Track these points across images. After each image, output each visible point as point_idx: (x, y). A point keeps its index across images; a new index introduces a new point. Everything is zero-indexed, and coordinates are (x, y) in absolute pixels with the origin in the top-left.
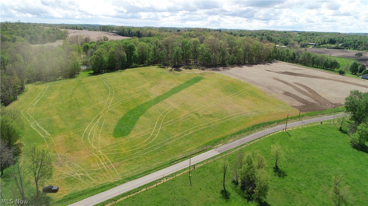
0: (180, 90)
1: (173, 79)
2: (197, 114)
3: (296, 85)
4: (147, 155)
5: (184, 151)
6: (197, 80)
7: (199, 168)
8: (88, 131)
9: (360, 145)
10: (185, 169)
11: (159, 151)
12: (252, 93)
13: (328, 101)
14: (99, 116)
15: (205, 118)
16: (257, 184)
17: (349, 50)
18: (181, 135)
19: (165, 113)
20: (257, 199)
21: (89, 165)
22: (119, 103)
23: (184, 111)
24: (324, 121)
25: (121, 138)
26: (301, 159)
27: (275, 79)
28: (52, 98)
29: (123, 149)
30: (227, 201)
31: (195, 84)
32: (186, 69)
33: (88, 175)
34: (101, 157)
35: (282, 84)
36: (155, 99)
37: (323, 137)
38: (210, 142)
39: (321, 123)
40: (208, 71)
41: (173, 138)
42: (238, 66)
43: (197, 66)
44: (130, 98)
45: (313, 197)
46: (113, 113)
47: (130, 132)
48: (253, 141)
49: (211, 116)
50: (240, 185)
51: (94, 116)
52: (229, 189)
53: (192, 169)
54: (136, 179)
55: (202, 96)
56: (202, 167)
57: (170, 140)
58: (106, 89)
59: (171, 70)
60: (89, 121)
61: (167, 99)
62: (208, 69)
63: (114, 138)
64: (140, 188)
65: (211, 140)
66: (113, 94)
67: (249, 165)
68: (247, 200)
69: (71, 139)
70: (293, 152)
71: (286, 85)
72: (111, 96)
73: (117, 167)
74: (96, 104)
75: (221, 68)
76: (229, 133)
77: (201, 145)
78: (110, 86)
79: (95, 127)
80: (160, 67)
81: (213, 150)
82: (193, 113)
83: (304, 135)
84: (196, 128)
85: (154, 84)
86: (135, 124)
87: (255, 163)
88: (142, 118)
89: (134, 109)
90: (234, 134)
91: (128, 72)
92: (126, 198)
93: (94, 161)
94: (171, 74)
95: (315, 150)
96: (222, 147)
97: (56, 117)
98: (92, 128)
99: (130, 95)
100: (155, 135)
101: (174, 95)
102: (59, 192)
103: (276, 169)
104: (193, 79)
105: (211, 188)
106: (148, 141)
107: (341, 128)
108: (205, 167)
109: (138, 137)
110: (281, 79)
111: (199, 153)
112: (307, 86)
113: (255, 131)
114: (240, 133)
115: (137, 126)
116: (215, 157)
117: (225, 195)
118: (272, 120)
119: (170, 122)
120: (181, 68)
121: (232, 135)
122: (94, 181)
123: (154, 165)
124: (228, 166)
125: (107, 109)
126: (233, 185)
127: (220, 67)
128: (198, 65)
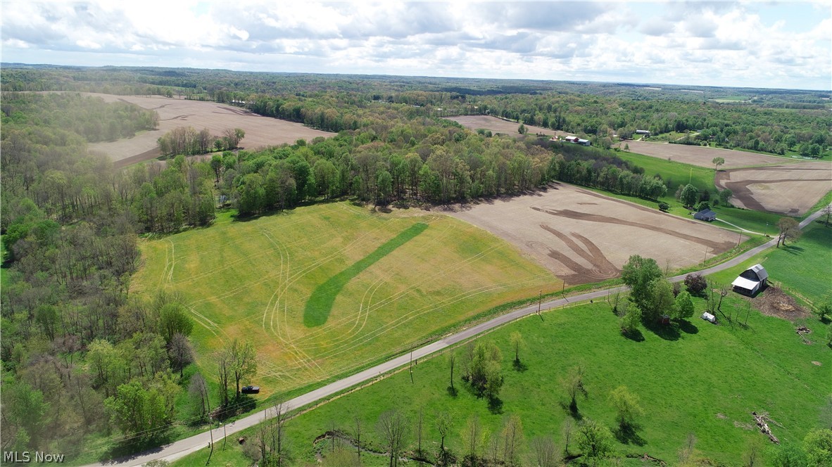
0: (391, 250)
1: (379, 228)
2: (418, 291)
3: (574, 239)
4: (355, 349)
5: (402, 344)
6: (418, 229)
7: (422, 363)
8: (268, 318)
9: (632, 332)
10: (404, 365)
11: (369, 344)
12: (502, 255)
13: (613, 266)
14: (276, 296)
15: (430, 297)
16: (489, 378)
17: (708, 146)
18: (398, 322)
19: (372, 290)
20: (488, 395)
21: (285, 363)
22: (301, 274)
23: (399, 286)
24: (596, 299)
25: (315, 327)
26: (550, 350)
27: (542, 226)
28: (192, 266)
29: (322, 343)
30: (454, 398)
31: (415, 238)
32: (399, 208)
33: (288, 374)
34: (296, 353)
35: (551, 236)
36: (353, 266)
37: (587, 321)
38: (437, 331)
39: (592, 301)
40: (436, 212)
41: (387, 327)
42: (487, 200)
43: (417, 204)
44: (315, 266)
45: (552, 391)
46: (296, 290)
47: (325, 319)
48: (494, 328)
49: (438, 293)
50: (471, 381)
51: (270, 296)
52: (457, 386)
53: (414, 364)
54: (347, 377)
55: (426, 261)
56: (426, 362)
57: (383, 329)
58: (274, 249)
59: (373, 211)
60: (266, 305)
61: (372, 266)
62: (436, 208)
63: (306, 328)
64: (354, 387)
65: (437, 328)
66: (286, 258)
67: (480, 357)
68: (476, 397)
69: (248, 330)
70: (542, 342)
71: (557, 238)
72: (285, 262)
73: (321, 365)
74: (266, 277)
75: (457, 206)
76: (462, 318)
77: (424, 335)
78: (278, 243)
79: (276, 313)
80: (355, 204)
81: (439, 341)
82: (412, 288)
83: (563, 319)
84: (418, 312)
85: (350, 240)
86: (331, 307)
87: (487, 355)
88: (339, 298)
89: (325, 284)
90: (469, 320)
91: (302, 215)
92: (339, 397)
93: (290, 358)
94: (374, 218)
95: (570, 339)
96: (452, 338)
97: (213, 299)
98: (272, 314)
99: (314, 260)
100: (362, 322)
101: (381, 260)
102: (260, 393)
103: (517, 364)
104: (411, 229)
105: (436, 385)
106: (354, 332)
107: (615, 308)
108: (430, 361)
109: (339, 327)
110: (551, 227)
111: (422, 345)
112: (590, 239)
113: (499, 315)
114: (477, 318)
115: (334, 311)
116: (442, 350)
117: (453, 392)
118: (524, 298)
119: (381, 304)
120: (390, 207)
121: (466, 321)
122: (298, 380)
123: (367, 361)
124: (456, 359)
125: (285, 285)
126: (463, 382)
127: (455, 203)
128: (419, 200)
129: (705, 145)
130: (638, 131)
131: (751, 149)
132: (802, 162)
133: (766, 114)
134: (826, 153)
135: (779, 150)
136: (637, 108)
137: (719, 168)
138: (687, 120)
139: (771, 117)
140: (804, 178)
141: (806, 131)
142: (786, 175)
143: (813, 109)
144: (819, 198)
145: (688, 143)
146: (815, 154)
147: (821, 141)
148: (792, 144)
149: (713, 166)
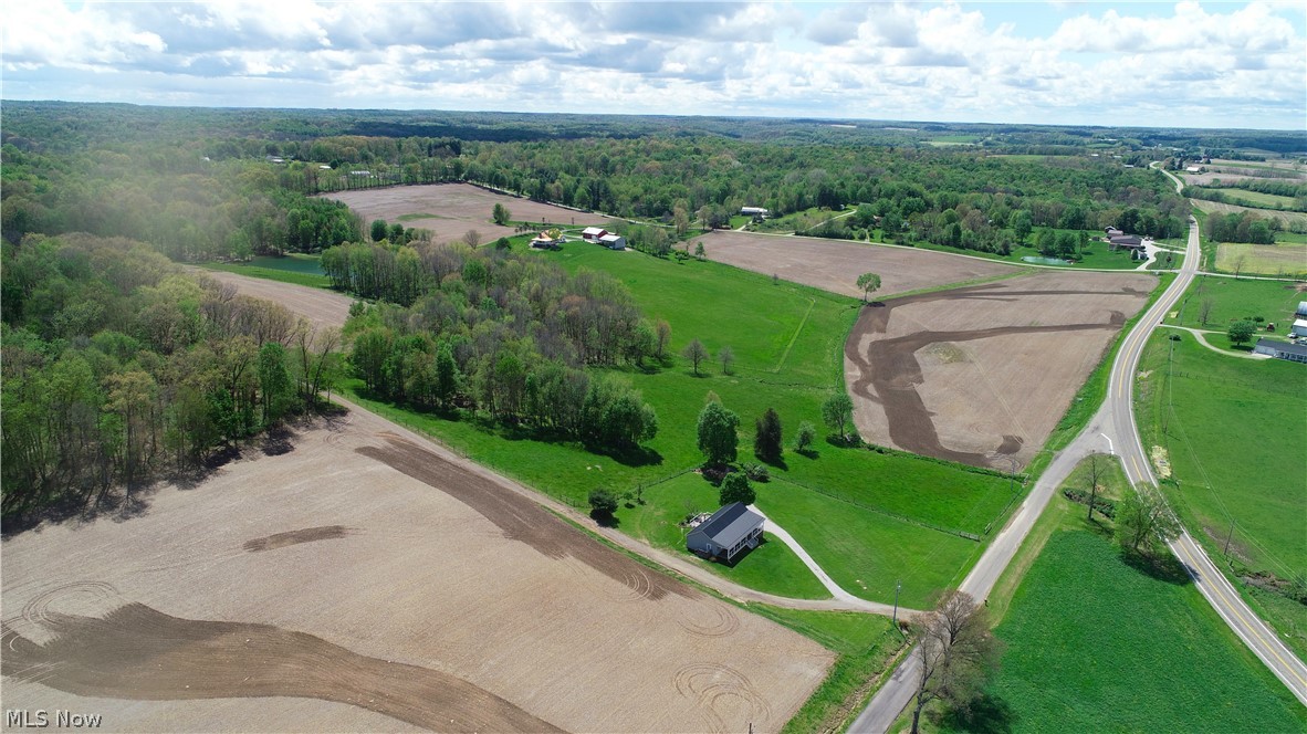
17: (868, 240)
129: (863, 237)
130: (745, 209)
131: (948, 244)
132: (1044, 271)
133: (990, 166)
134: (1087, 248)
135: (998, 245)
136: (769, 161)
137: (872, 297)
138: (842, 185)
139: (999, 173)
140: (1044, 320)
141: (1050, 201)
142: (1007, 313)
143: (1067, 154)
144: (1072, 392)
145: (830, 233)
146: (1066, 251)
147: (1077, 222)
148: (1024, 231)
149: (861, 294)
